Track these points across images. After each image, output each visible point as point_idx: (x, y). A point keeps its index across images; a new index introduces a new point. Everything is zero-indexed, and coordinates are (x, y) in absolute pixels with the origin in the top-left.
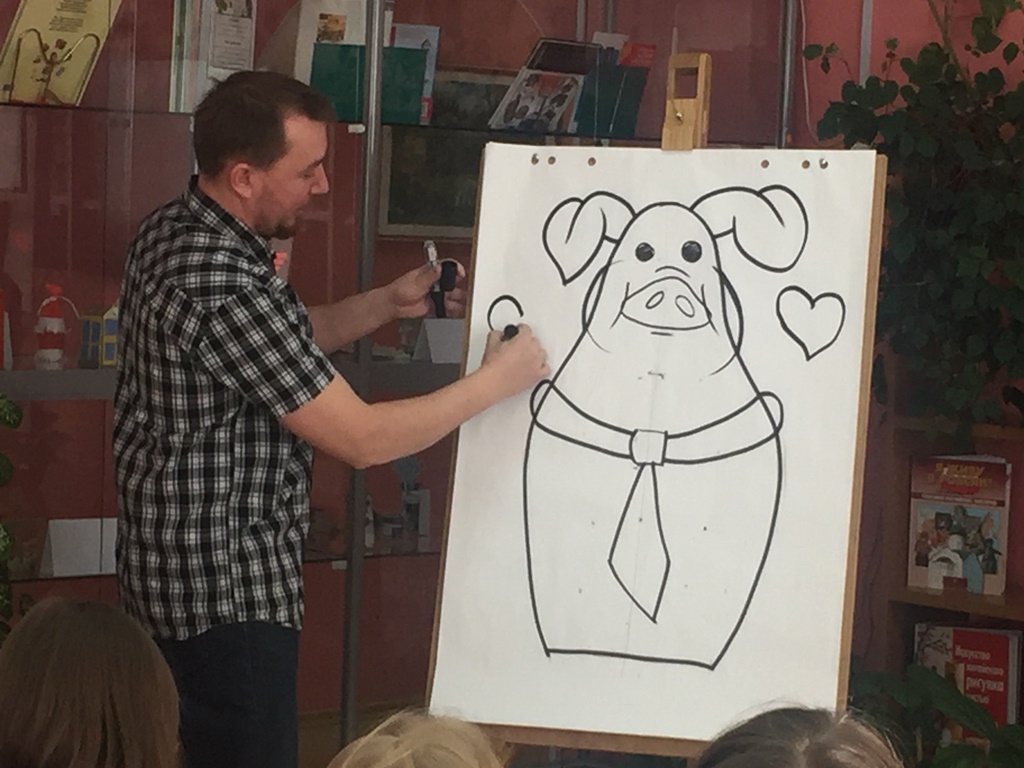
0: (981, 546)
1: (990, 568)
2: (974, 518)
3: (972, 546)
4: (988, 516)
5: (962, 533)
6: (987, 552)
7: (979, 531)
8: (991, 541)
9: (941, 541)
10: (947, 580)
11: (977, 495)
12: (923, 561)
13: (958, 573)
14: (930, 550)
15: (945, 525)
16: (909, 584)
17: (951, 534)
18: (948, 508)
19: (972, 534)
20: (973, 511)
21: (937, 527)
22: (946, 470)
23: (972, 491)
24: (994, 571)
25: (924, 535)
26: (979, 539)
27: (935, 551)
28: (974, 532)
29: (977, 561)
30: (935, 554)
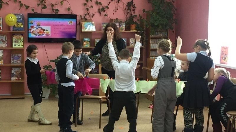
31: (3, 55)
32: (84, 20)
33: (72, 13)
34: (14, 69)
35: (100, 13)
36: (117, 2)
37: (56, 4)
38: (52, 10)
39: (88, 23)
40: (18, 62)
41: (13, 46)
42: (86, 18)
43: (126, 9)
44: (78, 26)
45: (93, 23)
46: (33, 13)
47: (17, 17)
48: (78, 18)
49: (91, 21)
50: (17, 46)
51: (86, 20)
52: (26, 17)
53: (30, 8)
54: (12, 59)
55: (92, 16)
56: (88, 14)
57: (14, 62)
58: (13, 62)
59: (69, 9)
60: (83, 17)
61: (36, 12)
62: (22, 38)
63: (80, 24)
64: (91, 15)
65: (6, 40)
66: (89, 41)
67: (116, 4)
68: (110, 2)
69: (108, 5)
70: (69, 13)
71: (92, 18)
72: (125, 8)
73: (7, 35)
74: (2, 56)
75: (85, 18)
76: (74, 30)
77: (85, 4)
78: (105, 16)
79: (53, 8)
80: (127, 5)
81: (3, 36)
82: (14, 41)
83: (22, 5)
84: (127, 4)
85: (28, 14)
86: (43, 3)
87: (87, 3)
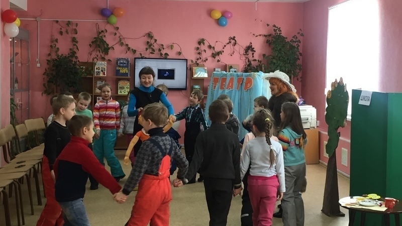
32: (196, 65)
35: (214, 58)
36: (233, 45)
37: (164, 49)
38: (160, 55)
39: (200, 68)
41: (119, 93)
42: (198, 63)
44: (189, 72)
48: (189, 63)
49: (203, 66)
50: (123, 93)
51: (198, 65)
53: (138, 52)
55: (205, 61)
56: (200, 58)
59: (180, 53)
60: (195, 62)
62: (129, 84)
63: (191, 70)
67: (232, 47)
68: (225, 45)
70: (180, 57)
71: (204, 63)
72: (242, 52)
77: (198, 49)
78: (218, 61)
79: (161, 53)
80: (245, 50)
82: (120, 87)
83: (129, 49)
85: (135, 57)
86: (152, 47)
87: (199, 46)
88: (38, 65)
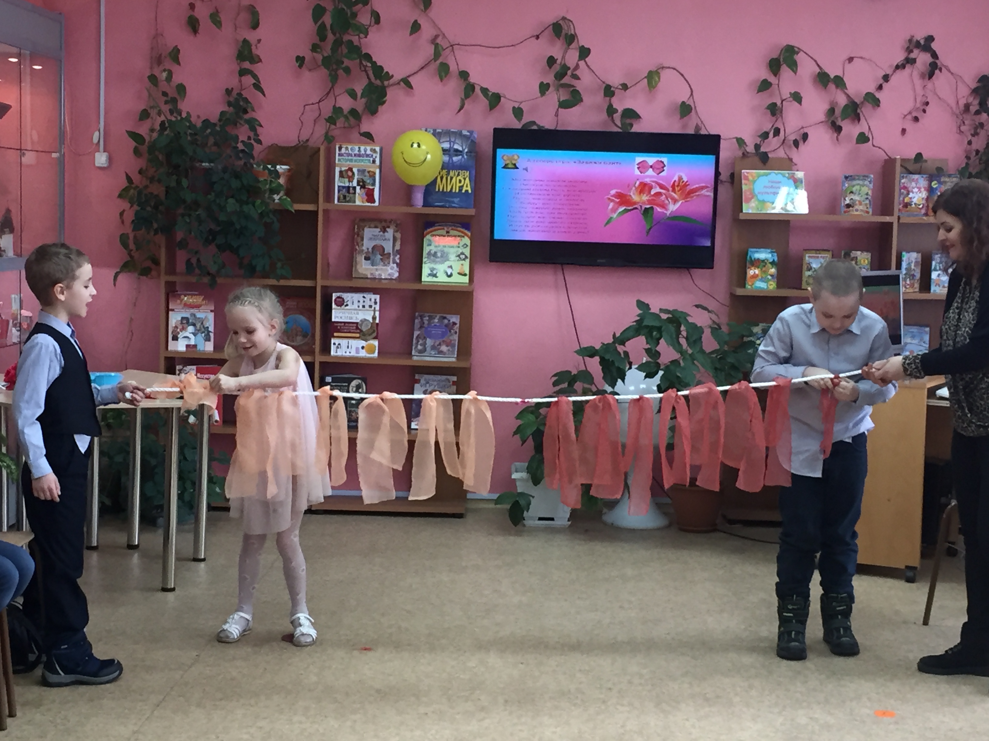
0: (203, 330)
1: (208, 339)
2: (199, 318)
3: (198, 330)
4: (206, 317)
5: (194, 325)
6: (206, 332)
7: (202, 323)
8: (208, 327)
9: (183, 329)
10: (188, 346)
11: (200, 308)
12: (175, 338)
13: (192, 342)
14: (179, 333)
15: (185, 322)
16: (169, 349)
17: (189, 326)
18: (186, 314)
19: (198, 326)
20: (199, 315)
21: (182, 323)
22: (186, 298)
23: (198, 307)
24: (209, 340)
25: (176, 327)
26: (202, 327)
27: (181, 333)
28: (200, 324)
29: (201, 337)
30: (180, 335)
31: (377, 314)
32: (756, 160)
33: (698, 128)
34: (424, 378)
35: (838, 129)
36: (922, 76)
37: (625, 87)
38: (604, 115)
39: (775, 175)
40: (444, 348)
41: (425, 278)
42: (766, 154)
43: (967, 107)
44: (724, 191)
45: (800, 175)
46: (517, 125)
47: (446, 145)
48: (727, 151)
49: (788, 164)
50: (442, 278)
51: (764, 160)
52: (487, 144)
53: (507, 105)
54: (416, 333)
55: (796, 144)
56: (777, 132)
57: (424, 350)
58: (419, 347)
59: (686, 109)
60: (750, 148)
61: (534, 123)
62: (467, 241)
63: (734, 180)
64: (792, 138)
65: (398, 247)
66: (773, 263)
67: (918, 83)
68: (889, 72)
69: (880, 87)
70: (685, 126)
71: (795, 155)
72: (962, 102)
73: (399, 227)
74: (374, 318)
75: (762, 149)
76: (708, 208)
77: (765, 86)
78: (857, 143)
79: (610, 106)
80: (975, 91)
81: (384, 230)
82: (429, 253)
83: (470, 89)
84: (974, 85)
85: (495, 130)
86: (568, 80)
87: (772, 79)
88: (101, 159)
